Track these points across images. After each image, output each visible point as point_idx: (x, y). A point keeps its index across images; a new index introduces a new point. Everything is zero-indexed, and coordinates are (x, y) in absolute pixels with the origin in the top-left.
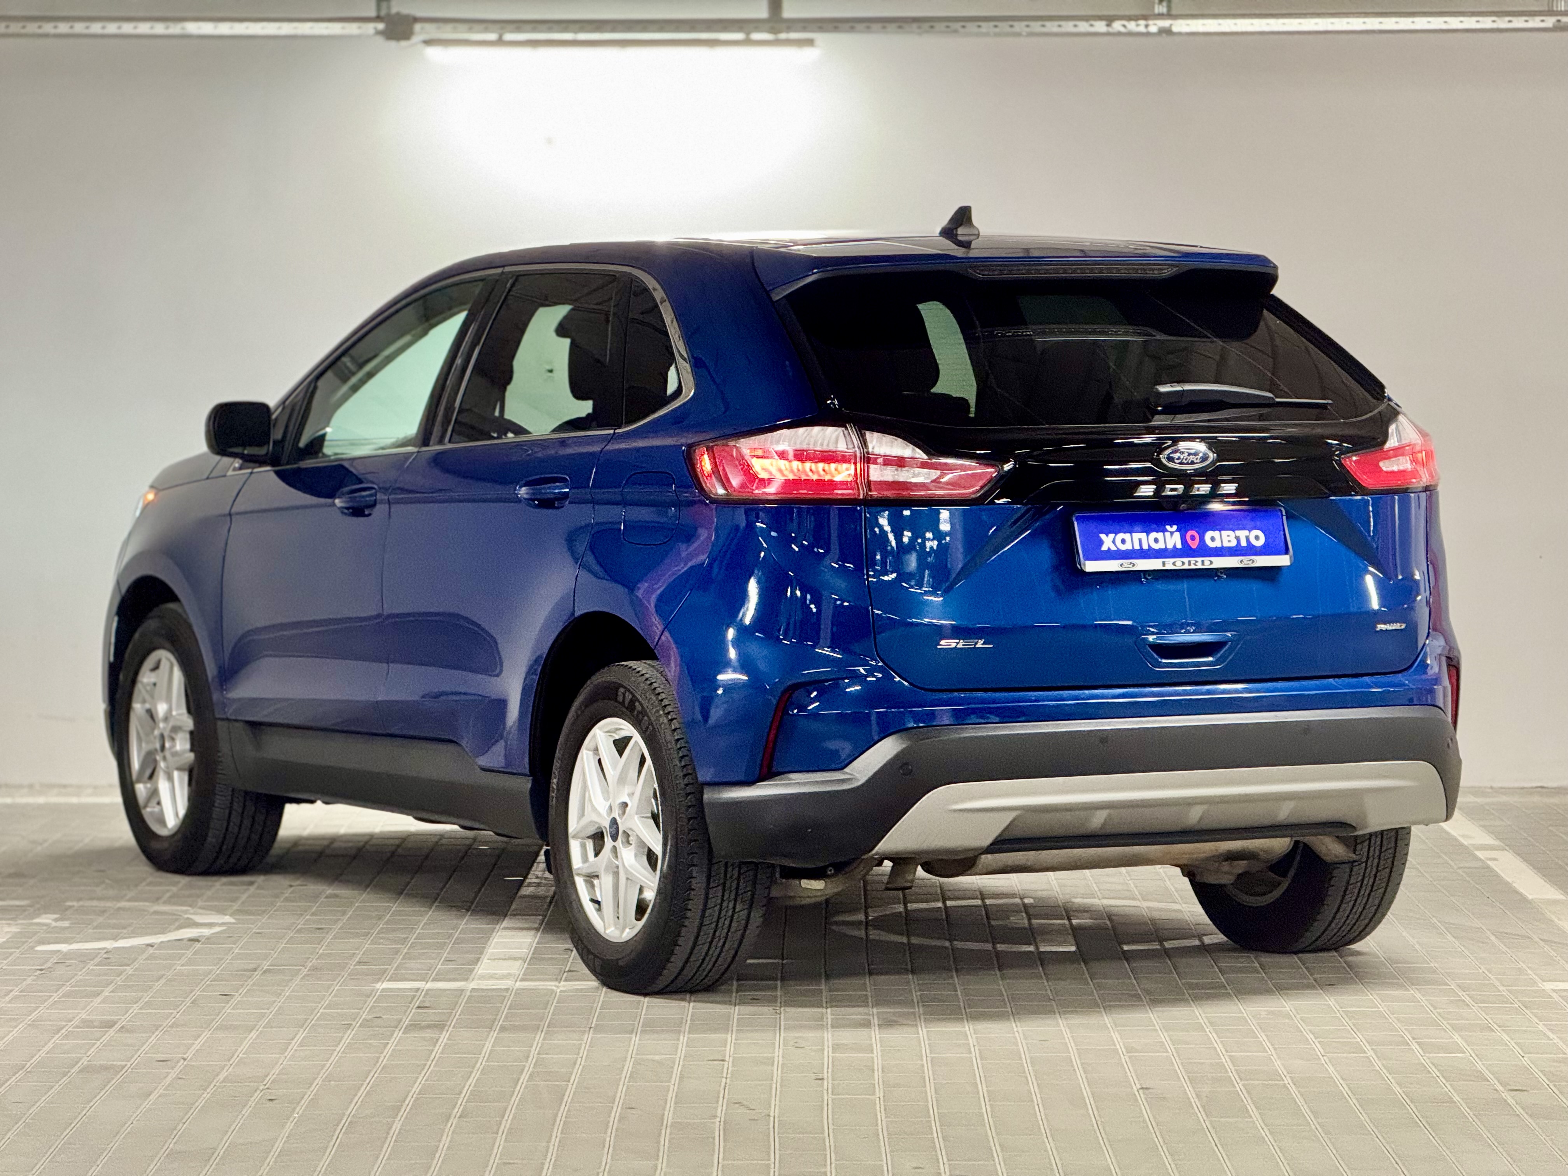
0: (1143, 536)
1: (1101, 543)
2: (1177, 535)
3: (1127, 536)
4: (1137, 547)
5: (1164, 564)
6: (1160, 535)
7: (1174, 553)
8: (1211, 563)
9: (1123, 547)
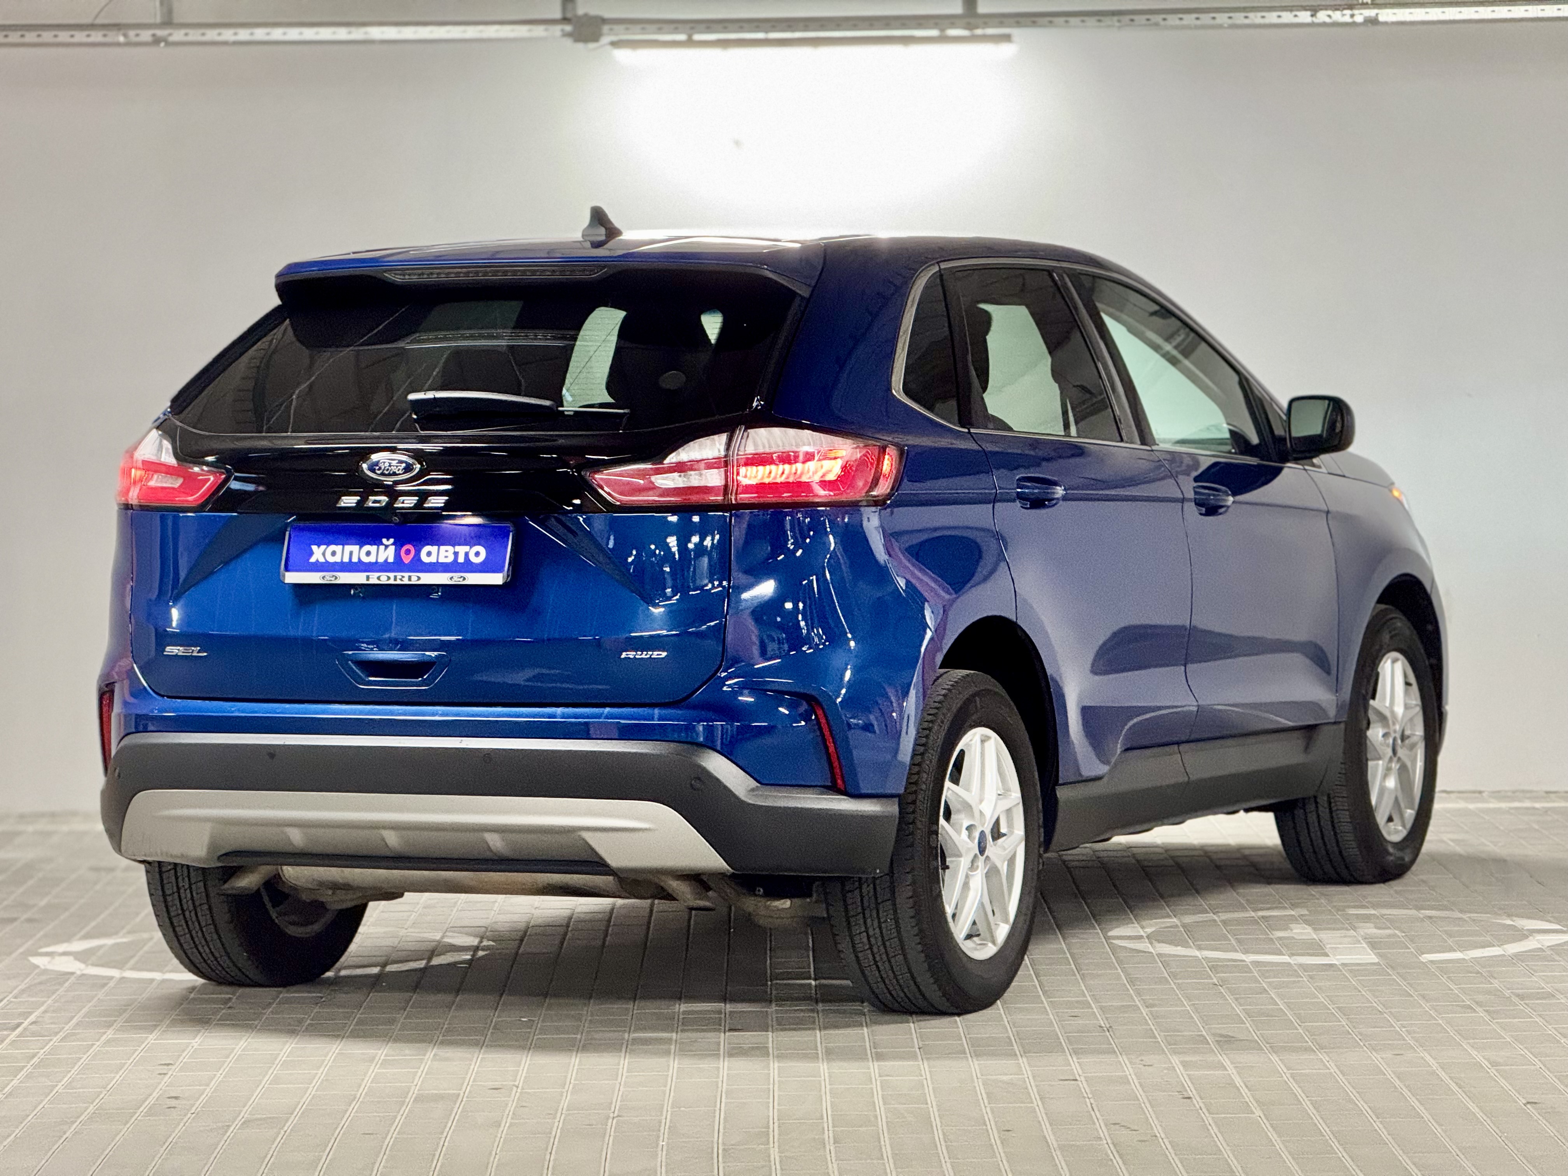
0: (355, 548)
1: (311, 553)
2: (392, 549)
3: (338, 548)
4: (346, 559)
5: (368, 578)
6: (373, 549)
7: (385, 567)
8: (419, 578)
9: (331, 559)
